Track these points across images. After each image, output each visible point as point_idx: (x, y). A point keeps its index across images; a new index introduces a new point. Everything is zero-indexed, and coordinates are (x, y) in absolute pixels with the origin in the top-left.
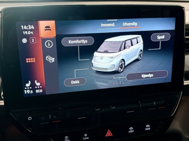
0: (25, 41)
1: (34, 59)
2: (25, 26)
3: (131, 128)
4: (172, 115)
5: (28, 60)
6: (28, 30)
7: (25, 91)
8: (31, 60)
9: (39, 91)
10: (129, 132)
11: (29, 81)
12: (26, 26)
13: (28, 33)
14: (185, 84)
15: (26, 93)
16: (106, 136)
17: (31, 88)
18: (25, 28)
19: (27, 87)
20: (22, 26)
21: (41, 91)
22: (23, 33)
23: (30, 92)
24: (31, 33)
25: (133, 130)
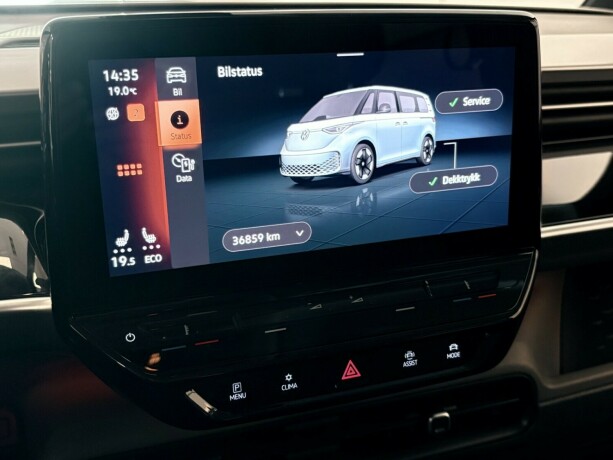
0: (112, 114)
1: (139, 166)
2: (114, 72)
3: (410, 354)
4: (514, 316)
5: (123, 170)
6: (121, 84)
7: (114, 259)
8: (130, 170)
9: (153, 259)
10: (405, 365)
11: (126, 231)
12: (118, 71)
13: (121, 91)
14: (543, 235)
15: (116, 265)
16: (344, 378)
17: (130, 250)
18: (113, 78)
19: (119, 248)
20: (106, 72)
21: (159, 258)
22: (109, 91)
23: (128, 262)
24: (131, 93)
25: (414, 358)
